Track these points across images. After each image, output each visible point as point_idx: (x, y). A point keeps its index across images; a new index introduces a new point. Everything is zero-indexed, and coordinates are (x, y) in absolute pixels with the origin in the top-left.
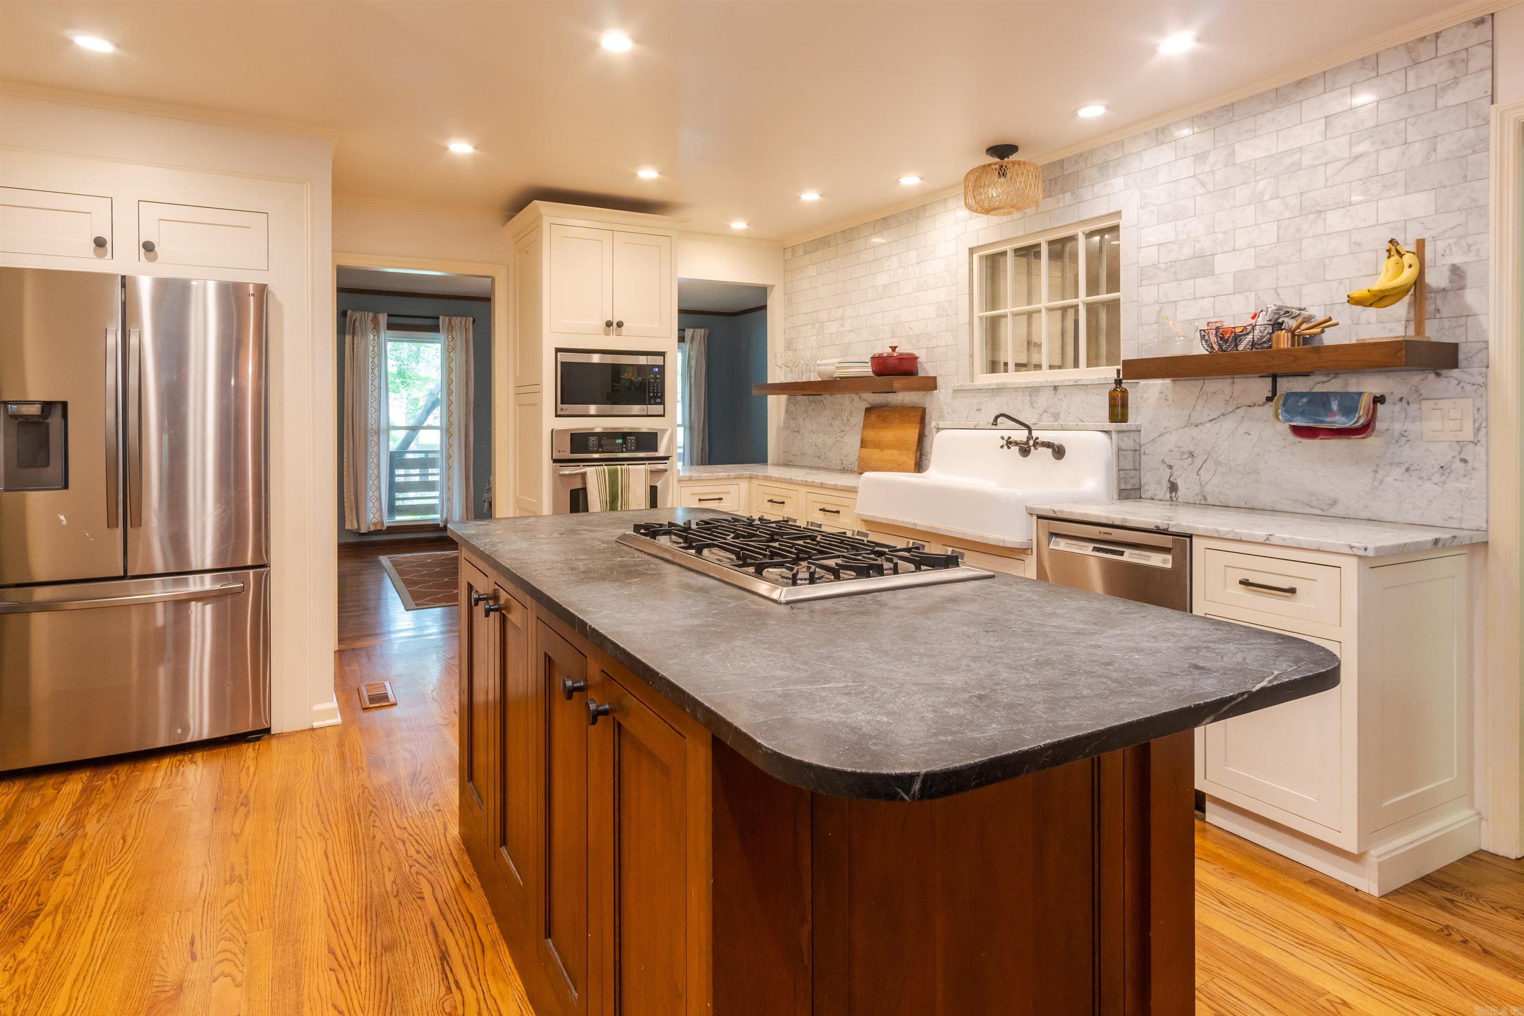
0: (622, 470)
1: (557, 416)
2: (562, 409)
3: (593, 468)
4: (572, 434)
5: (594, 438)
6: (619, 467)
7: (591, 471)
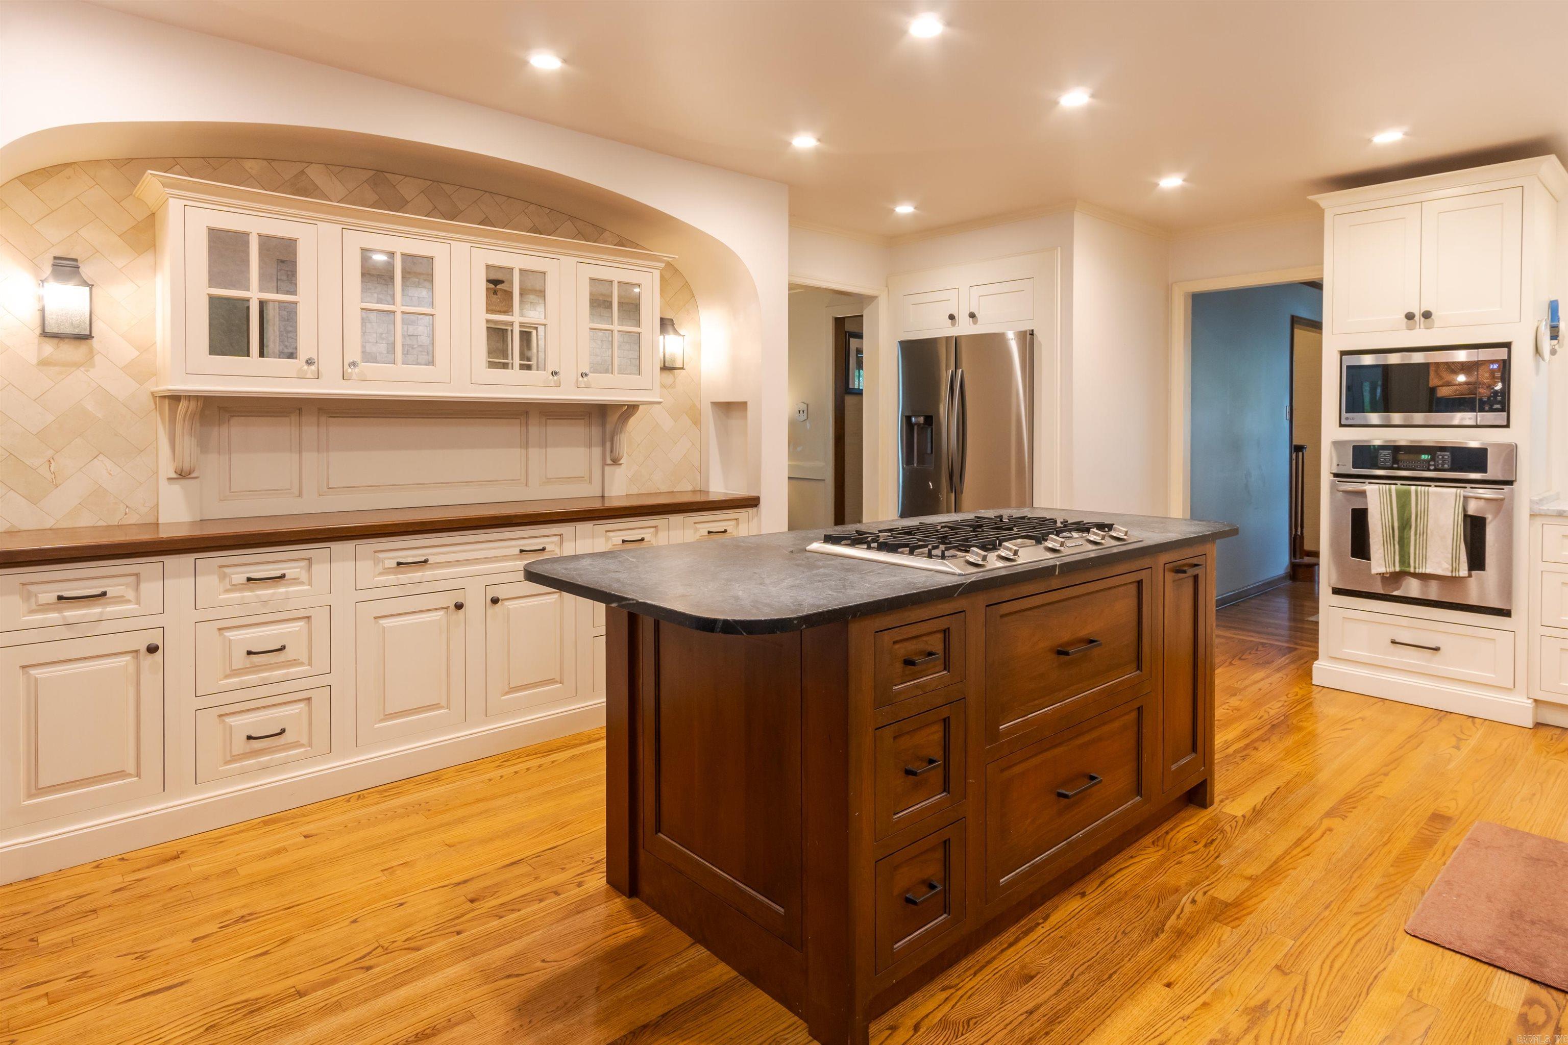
0: (1416, 492)
1: (1341, 425)
2: (1347, 419)
3: (1376, 486)
4: (1354, 447)
5: (1386, 452)
6: (1413, 488)
7: (1372, 490)
